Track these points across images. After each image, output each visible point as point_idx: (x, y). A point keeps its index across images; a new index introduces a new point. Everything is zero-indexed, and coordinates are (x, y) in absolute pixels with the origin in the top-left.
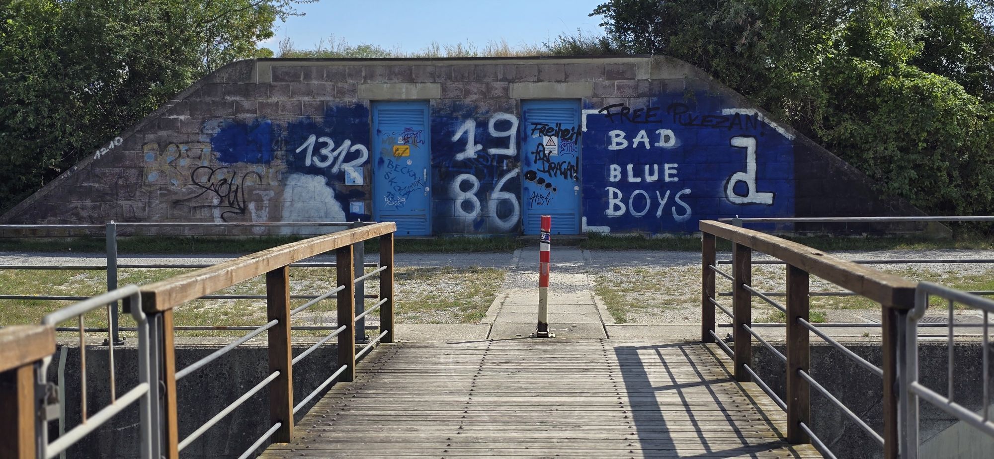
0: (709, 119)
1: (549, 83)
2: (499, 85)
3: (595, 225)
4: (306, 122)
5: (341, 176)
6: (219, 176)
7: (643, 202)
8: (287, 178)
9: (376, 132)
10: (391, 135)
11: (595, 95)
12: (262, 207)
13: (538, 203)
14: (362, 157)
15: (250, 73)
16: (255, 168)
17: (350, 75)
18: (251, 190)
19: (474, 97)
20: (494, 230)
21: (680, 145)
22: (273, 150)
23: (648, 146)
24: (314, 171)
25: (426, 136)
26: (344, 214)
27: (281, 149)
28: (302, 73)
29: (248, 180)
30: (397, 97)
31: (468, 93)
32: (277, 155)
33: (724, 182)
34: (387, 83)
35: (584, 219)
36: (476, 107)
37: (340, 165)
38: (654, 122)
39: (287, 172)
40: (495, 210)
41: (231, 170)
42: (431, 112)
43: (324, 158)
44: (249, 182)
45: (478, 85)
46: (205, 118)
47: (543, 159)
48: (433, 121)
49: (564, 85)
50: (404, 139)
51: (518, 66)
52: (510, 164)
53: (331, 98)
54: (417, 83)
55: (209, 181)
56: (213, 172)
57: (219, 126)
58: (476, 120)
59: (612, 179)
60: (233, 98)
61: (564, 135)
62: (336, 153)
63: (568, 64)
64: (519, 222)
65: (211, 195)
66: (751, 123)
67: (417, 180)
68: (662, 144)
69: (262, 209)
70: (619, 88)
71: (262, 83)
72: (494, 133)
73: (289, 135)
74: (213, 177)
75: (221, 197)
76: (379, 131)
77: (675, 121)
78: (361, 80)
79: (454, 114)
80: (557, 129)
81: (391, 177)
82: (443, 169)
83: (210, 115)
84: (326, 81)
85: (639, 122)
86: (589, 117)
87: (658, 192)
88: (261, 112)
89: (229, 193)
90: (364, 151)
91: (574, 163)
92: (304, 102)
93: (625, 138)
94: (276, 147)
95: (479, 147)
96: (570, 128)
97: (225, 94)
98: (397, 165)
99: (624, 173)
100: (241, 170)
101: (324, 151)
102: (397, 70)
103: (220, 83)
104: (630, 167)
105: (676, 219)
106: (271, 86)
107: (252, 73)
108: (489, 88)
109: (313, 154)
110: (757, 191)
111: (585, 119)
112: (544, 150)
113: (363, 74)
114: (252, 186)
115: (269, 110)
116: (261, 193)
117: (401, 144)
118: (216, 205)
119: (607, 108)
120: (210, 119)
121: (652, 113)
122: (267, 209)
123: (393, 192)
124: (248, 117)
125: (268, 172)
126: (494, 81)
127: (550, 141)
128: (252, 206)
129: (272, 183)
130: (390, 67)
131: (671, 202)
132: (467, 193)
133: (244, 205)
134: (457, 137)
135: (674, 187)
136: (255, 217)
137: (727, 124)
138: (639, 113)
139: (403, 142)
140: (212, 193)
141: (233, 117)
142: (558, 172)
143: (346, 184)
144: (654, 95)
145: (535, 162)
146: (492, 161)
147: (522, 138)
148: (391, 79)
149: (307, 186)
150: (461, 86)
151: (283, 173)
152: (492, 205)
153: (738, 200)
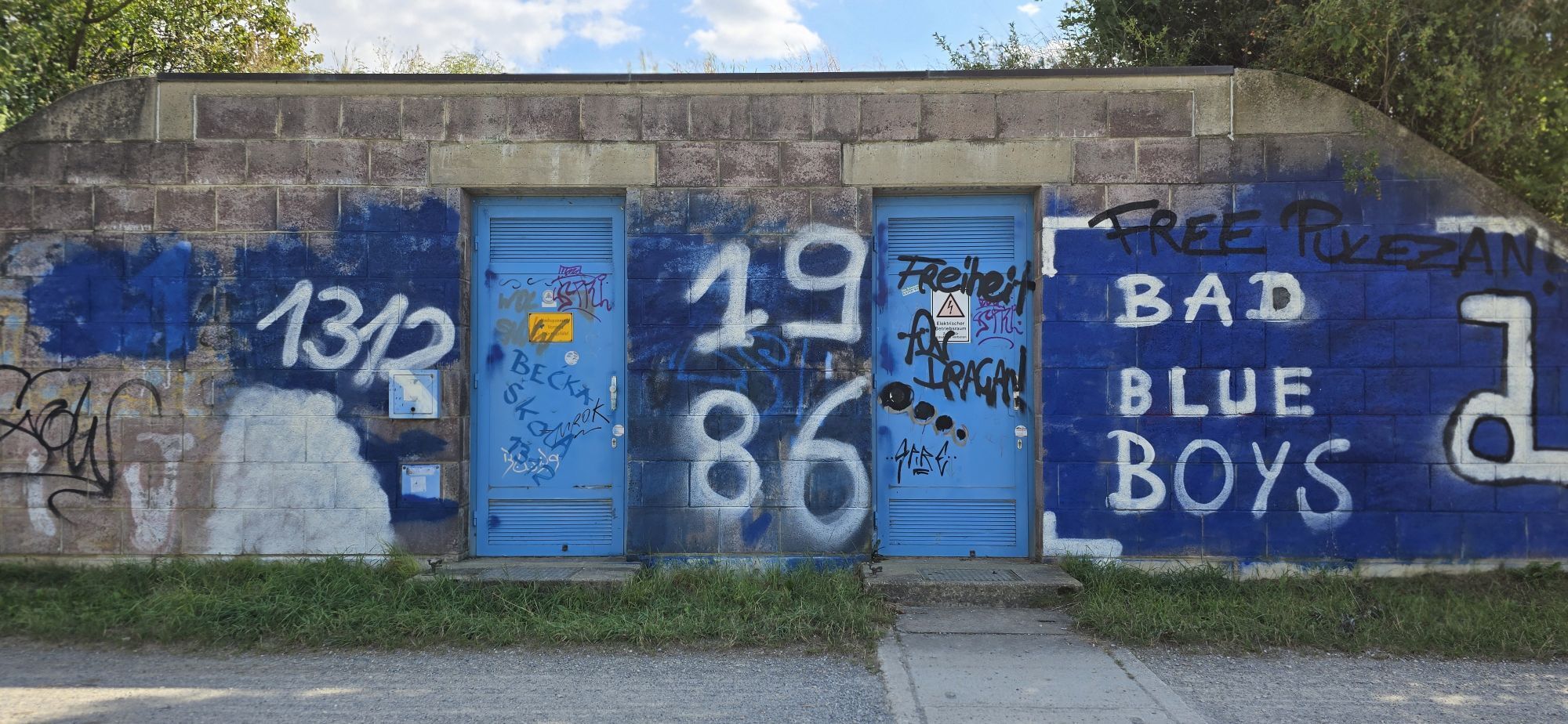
0: (1401, 244)
1: (952, 145)
2: (814, 149)
3: (1078, 535)
4: (286, 246)
5: (379, 394)
6: (45, 393)
7: (1216, 474)
8: (230, 399)
9: (482, 278)
10: (525, 286)
11: (1079, 178)
12: (161, 477)
13: (917, 471)
14: (438, 342)
15: (139, 113)
16: (144, 370)
17: (411, 121)
18: (132, 430)
19: (746, 182)
20: (797, 544)
21: (1316, 316)
22: (194, 323)
23: (1227, 319)
24: (305, 378)
25: (615, 288)
26: (385, 498)
27: (216, 318)
28: (280, 115)
29: (123, 405)
30: (535, 181)
31: (729, 170)
32: (204, 334)
33: (1443, 421)
34: (510, 142)
35: (1049, 519)
36: (752, 210)
37: (378, 364)
38: (1244, 251)
39: (231, 383)
40: (801, 490)
41: (78, 376)
42: (629, 221)
43: (334, 346)
44: (125, 410)
45: (757, 150)
46: (13, 234)
47: (929, 352)
48: (635, 246)
49: (992, 149)
50: (560, 296)
51: (865, 99)
52: (843, 365)
53: (357, 183)
54: (591, 142)
55: (18, 405)
56: (30, 381)
57: (49, 256)
58: (750, 245)
59: (1126, 409)
60: (91, 182)
61: (985, 287)
62: (366, 331)
63: (1005, 93)
64: (869, 522)
65: (21, 444)
66: (1518, 257)
67: (592, 405)
68: (1265, 312)
69: (158, 484)
70: (1146, 157)
71: (168, 142)
72: (798, 279)
73: (238, 281)
74: (29, 394)
75: (50, 449)
76: (491, 275)
77: (1302, 253)
78: (438, 134)
79: (693, 229)
80: (969, 271)
81: (522, 396)
82: (661, 377)
83: (27, 225)
84: (345, 136)
85: (1201, 253)
86: (1062, 236)
87: (1255, 446)
88: (165, 218)
89: (72, 438)
90: (443, 327)
91: (1012, 363)
92: (282, 191)
93: (1161, 295)
94: (203, 315)
95: (760, 317)
96: (1003, 270)
97: (66, 170)
98: (537, 366)
99: (1161, 392)
100: (105, 376)
101: (334, 327)
102: (537, 108)
103: (56, 141)
104: (1177, 375)
105: (1309, 523)
106: (193, 148)
107: (145, 114)
108: (787, 158)
109: (305, 334)
110: (1537, 447)
111: (1052, 244)
112: (933, 329)
113: (446, 118)
114: (133, 421)
115: (188, 214)
116: (158, 438)
117: (549, 311)
118: (34, 471)
119: (1111, 214)
120: (25, 236)
121: (1238, 226)
122: (175, 483)
123: (526, 436)
124: (128, 232)
125: (178, 383)
126: (800, 138)
127: (950, 302)
128: (132, 476)
129: (189, 412)
130: (519, 99)
131: (1294, 474)
132: (723, 443)
133: (112, 472)
134: (698, 290)
135: (1303, 434)
136: (141, 506)
137: (1451, 258)
138: (1201, 227)
139: (555, 304)
140: (24, 439)
141: (89, 232)
142: (972, 387)
143: (392, 415)
144: (1245, 179)
145: (909, 360)
146: (793, 356)
147: (873, 298)
148: (521, 132)
149: (284, 422)
150: (712, 152)
151: (220, 386)
152: (794, 477)
153: (1485, 471)
